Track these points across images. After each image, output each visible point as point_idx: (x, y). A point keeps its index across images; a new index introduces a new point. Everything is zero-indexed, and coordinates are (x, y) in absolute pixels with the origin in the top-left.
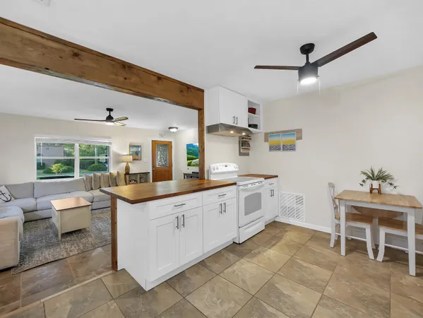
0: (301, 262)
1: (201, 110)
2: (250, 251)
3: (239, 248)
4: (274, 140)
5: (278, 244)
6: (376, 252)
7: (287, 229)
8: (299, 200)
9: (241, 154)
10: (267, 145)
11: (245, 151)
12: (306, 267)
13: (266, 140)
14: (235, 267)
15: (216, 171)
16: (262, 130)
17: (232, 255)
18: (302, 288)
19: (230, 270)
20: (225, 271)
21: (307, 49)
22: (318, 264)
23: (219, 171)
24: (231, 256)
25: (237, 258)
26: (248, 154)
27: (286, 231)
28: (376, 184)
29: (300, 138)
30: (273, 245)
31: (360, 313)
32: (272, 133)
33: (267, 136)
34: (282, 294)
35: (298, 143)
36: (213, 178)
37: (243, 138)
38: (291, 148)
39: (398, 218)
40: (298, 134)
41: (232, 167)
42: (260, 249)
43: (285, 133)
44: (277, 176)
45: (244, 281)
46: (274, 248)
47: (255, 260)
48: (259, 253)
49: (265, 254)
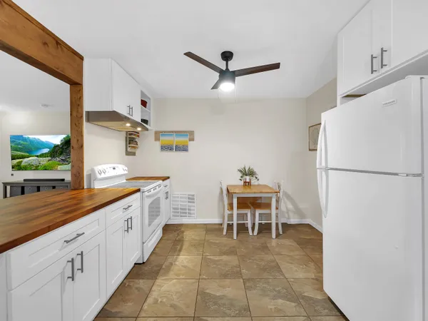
0: (212, 257)
1: (76, 86)
2: (160, 267)
3: (145, 268)
4: (166, 140)
5: (184, 247)
6: (253, 229)
7: (183, 229)
8: (191, 199)
9: (128, 153)
10: (158, 145)
11: (133, 150)
12: (218, 261)
13: (157, 139)
14: (154, 294)
15: (103, 176)
16: (152, 127)
17: (141, 281)
18: (227, 281)
19: (150, 300)
20: (145, 307)
21: (227, 56)
22: (224, 253)
23: (107, 175)
24: (142, 283)
25: (150, 282)
26: (134, 154)
27: (183, 232)
28: (248, 178)
29: (192, 139)
30: (180, 251)
31: (270, 280)
32: (165, 132)
33: (158, 135)
34: (215, 297)
35: (191, 144)
36: (98, 186)
37: (130, 134)
38: (184, 148)
39: (259, 201)
40: (191, 135)
41: (121, 170)
42: (170, 260)
43: (179, 133)
44: (168, 178)
45: (173, 306)
46: (182, 253)
47: (171, 275)
48: (171, 264)
49: (177, 263)
